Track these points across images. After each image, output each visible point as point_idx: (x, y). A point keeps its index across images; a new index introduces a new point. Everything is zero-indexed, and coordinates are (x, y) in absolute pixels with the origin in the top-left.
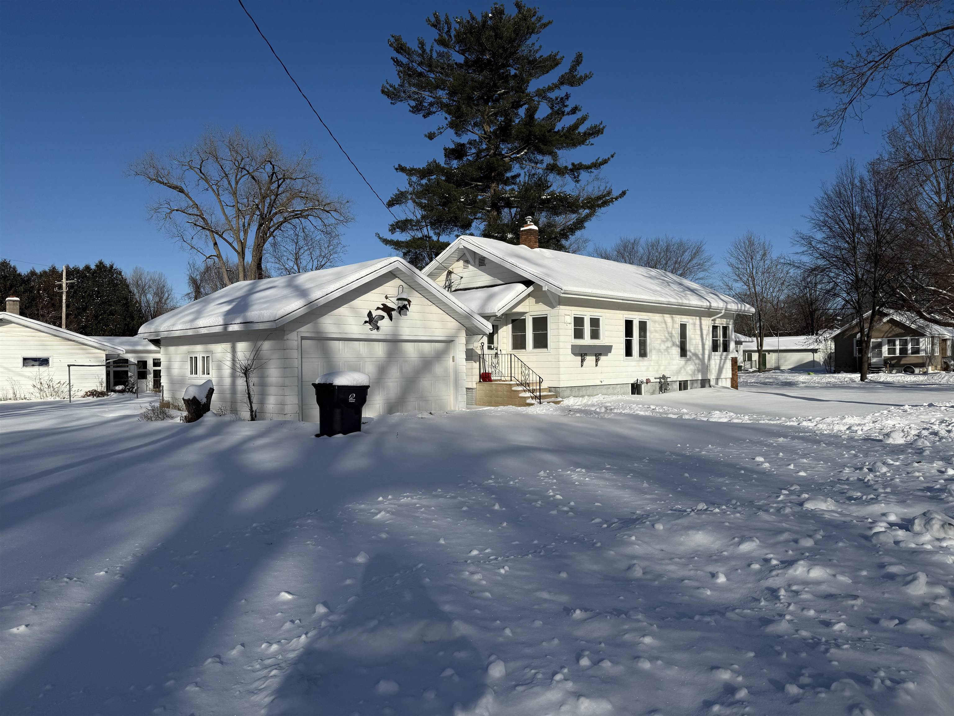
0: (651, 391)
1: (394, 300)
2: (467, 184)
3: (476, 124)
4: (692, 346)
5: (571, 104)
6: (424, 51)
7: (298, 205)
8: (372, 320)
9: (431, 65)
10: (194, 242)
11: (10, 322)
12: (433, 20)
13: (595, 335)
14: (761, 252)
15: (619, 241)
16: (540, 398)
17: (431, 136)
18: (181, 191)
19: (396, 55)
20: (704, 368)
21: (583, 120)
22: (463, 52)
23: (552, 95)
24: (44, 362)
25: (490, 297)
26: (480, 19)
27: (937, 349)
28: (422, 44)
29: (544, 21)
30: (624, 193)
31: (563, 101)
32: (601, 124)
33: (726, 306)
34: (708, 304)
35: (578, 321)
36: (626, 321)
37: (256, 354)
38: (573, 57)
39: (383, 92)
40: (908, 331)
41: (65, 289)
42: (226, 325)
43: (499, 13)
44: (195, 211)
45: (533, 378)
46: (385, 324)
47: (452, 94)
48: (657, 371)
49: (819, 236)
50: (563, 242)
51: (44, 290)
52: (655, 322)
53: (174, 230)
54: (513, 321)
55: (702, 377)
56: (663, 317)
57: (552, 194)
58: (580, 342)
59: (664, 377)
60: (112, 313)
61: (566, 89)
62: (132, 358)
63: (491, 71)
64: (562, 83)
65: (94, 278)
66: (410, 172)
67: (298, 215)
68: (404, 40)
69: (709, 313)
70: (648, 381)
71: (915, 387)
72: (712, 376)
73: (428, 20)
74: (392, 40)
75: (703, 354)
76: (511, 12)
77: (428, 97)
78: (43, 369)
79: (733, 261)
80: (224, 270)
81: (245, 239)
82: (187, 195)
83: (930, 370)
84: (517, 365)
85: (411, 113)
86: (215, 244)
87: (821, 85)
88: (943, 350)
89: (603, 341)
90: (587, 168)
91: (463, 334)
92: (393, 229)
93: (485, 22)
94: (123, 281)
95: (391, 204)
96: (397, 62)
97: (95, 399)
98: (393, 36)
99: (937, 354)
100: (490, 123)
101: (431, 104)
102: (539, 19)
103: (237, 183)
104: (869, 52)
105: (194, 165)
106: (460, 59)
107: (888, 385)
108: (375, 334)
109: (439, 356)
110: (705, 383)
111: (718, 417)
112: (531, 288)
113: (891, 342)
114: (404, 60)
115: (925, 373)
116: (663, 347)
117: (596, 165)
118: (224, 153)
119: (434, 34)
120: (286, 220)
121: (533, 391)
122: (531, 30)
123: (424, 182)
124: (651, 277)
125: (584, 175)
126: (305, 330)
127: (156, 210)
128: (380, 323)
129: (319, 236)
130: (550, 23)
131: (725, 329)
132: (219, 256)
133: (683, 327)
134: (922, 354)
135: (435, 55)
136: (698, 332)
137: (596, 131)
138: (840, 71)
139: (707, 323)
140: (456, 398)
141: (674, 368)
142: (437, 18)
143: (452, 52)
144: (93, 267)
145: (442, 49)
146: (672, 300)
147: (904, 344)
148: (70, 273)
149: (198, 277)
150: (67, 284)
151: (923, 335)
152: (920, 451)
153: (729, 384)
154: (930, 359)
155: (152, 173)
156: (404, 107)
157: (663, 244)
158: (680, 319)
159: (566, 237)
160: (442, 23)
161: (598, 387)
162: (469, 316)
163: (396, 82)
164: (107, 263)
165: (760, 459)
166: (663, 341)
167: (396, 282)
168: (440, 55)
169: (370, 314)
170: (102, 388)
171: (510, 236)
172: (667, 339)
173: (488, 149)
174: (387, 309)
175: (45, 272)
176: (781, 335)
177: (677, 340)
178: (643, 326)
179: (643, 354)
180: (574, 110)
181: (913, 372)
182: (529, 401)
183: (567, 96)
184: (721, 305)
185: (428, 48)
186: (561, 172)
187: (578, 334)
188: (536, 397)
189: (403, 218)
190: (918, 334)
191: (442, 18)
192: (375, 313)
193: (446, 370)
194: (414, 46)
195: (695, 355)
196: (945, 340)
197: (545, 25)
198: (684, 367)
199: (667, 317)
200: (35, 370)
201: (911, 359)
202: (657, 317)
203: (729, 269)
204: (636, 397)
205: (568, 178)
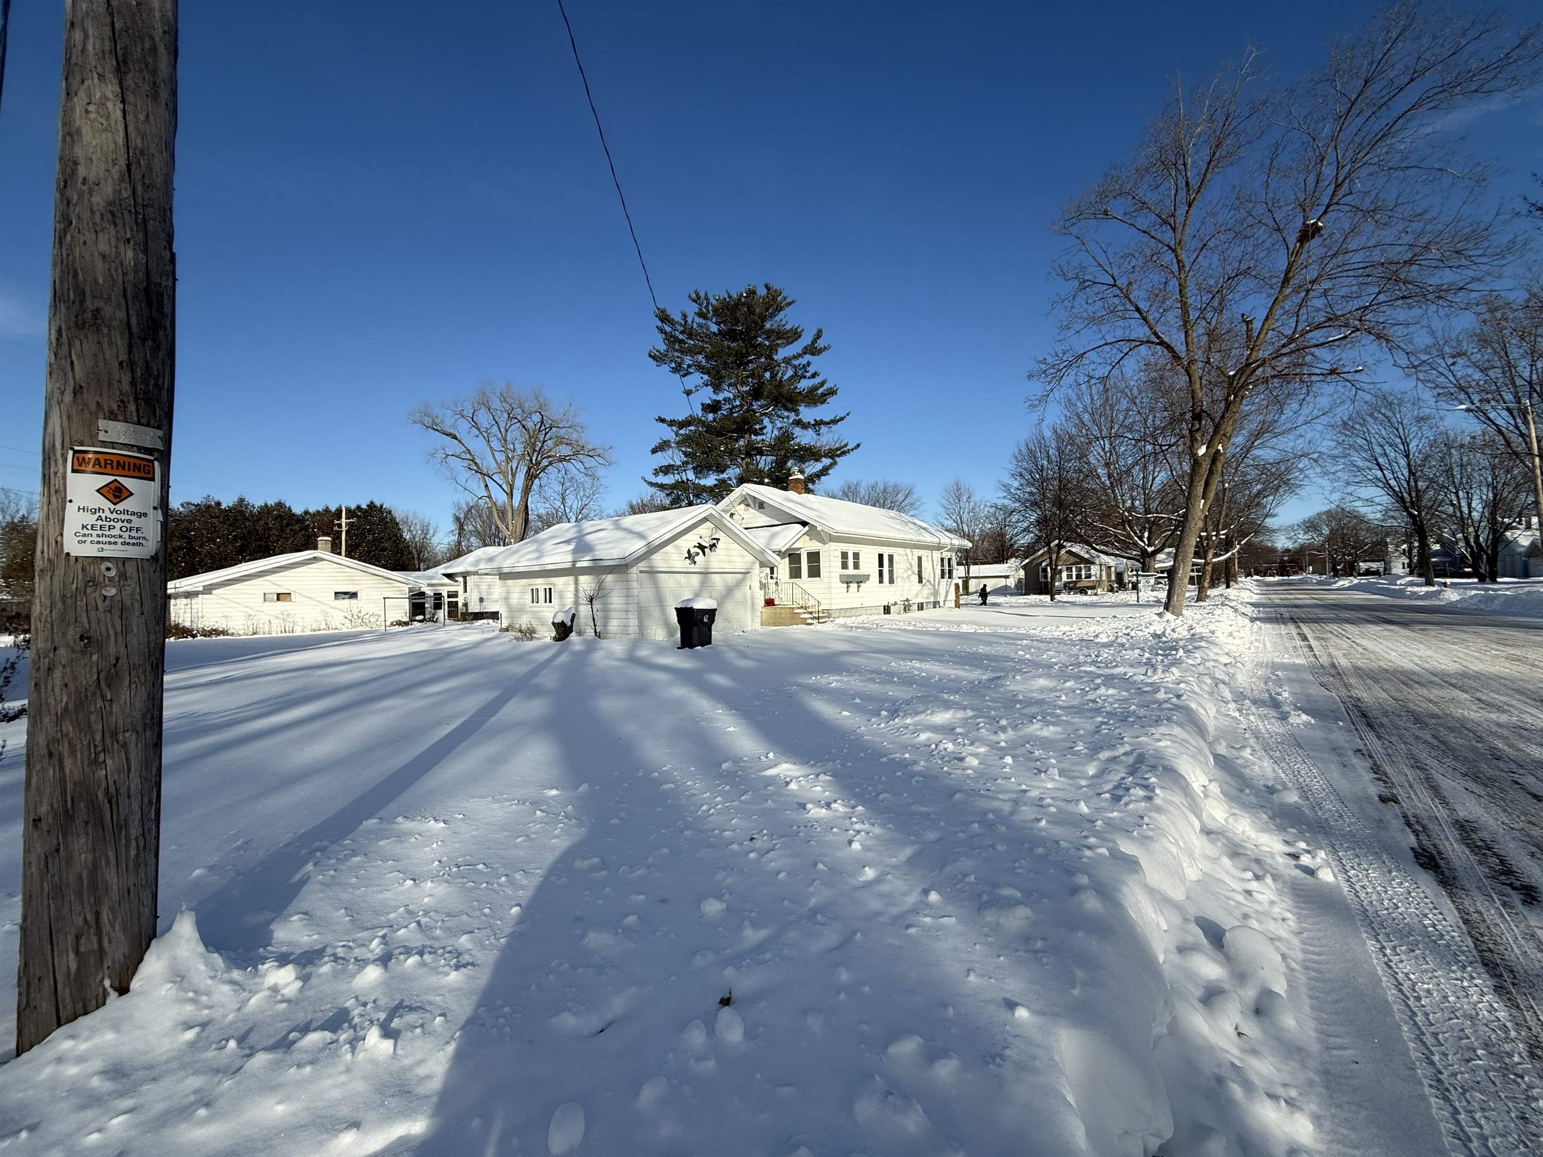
0: (898, 611)
1: (707, 539)
2: (722, 435)
3: (729, 385)
4: (927, 573)
5: (811, 370)
6: (686, 322)
7: (565, 450)
8: (690, 556)
9: (691, 334)
10: (468, 486)
11: (323, 560)
12: (694, 296)
13: (856, 566)
14: (967, 496)
15: (843, 483)
16: (818, 618)
17: (688, 393)
18: (455, 437)
19: (660, 324)
20: (936, 593)
21: (822, 384)
22: (718, 323)
23: (796, 363)
24: (353, 595)
25: (774, 535)
26: (735, 296)
27: (1104, 573)
28: (685, 316)
29: (788, 300)
30: (858, 445)
31: (804, 367)
32: (836, 386)
33: (952, 542)
34: (938, 541)
35: (844, 555)
36: (879, 554)
37: (600, 586)
38: (815, 332)
39: (650, 356)
40: (1082, 560)
41: (344, 528)
42: (574, 562)
43: (752, 293)
44: (468, 456)
45: (811, 602)
46: (700, 559)
47: (708, 358)
48: (902, 595)
49: (1016, 484)
50: (810, 486)
51: (319, 529)
52: (899, 555)
53: (448, 474)
54: (790, 555)
55: (934, 600)
56: (906, 550)
57: (799, 445)
58: (845, 572)
59: (907, 600)
60: (384, 549)
61: (808, 358)
62: (429, 592)
63: (743, 340)
64: (805, 353)
65: (366, 517)
66: (672, 423)
67: (562, 459)
68: (669, 312)
69: (939, 547)
70: (896, 604)
71: (1093, 605)
72: (941, 599)
73: (690, 296)
74: (658, 311)
75: (935, 580)
76: (762, 292)
77: (688, 360)
78: (353, 601)
79: (945, 503)
80: (494, 509)
81: (513, 481)
82: (460, 441)
83: (1099, 591)
84: (797, 591)
85: (671, 374)
86: (486, 486)
87: (1030, 377)
88: (1109, 575)
89: (863, 570)
90: (828, 423)
91: (757, 565)
92: (656, 473)
93: (740, 300)
94: (393, 519)
95: (654, 451)
96: (662, 331)
97: (401, 629)
98: (658, 308)
99: (1104, 578)
100: (743, 384)
101: (689, 366)
102: (785, 298)
103: (507, 431)
104: (1064, 354)
105: (465, 413)
106: (714, 328)
107: (1073, 604)
108: (693, 568)
109: (739, 584)
110: (936, 604)
111: (965, 629)
112: (807, 528)
113: (1069, 569)
114: (668, 329)
115: (1096, 594)
116: (905, 575)
117: (835, 422)
118: (496, 404)
119: (695, 308)
120: (550, 463)
121: (811, 613)
122: (780, 309)
123: (682, 432)
124: (892, 518)
125: (824, 429)
126: (642, 566)
127: (432, 455)
128: (696, 559)
129: (581, 478)
130: (793, 302)
131: (949, 560)
132: (489, 497)
133: (920, 559)
134: (1093, 578)
135: (695, 326)
136: (931, 563)
137: (832, 392)
138: (1043, 367)
139: (937, 555)
140: (753, 620)
141: (914, 592)
142: (697, 295)
143: (710, 323)
144: (365, 507)
145: (701, 321)
146: (913, 537)
147: (1079, 570)
148: (350, 513)
149: (462, 516)
150: (346, 520)
151: (1094, 563)
152: (1123, 645)
153: (953, 605)
154: (1100, 582)
155: (428, 421)
156: (666, 368)
157: (881, 486)
158: (918, 553)
159: (813, 482)
160: (702, 299)
161: (859, 609)
162: (762, 552)
163: (662, 347)
164: (378, 504)
165: (1021, 653)
166: (906, 571)
167: (708, 524)
168: (699, 325)
169: (689, 552)
170: (406, 619)
171: (766, 480)
172: (909, 569)
173: (742, 406)
174: (702, 547)
175: (318, 512)
176: (982, 564)
177: (916, 570)
178: (891, 558)
179: (891, 581)
180: (814, 375)
181: (1086, 594)
182: (809, 621)
183: (809, 364)
184: (948, 541)
185: (689, 321)
186: (805, 426)
187: (844, 566)
188: (814, 618)
189: (666, 464)
190: (1089, 562)
191: (702, 295)
192: (693, 551)
193: (745, 596)
194: (677, 317)
195: (929, 581)
196: (1110, 567)
197: (789, 304)
198: (920, 591)
199: (908, 550)
200: (346, 603)
201: (1084, 583)
202: (900, 551)
203: (942, 509)
204: (887, 616)
205: (810, 432)
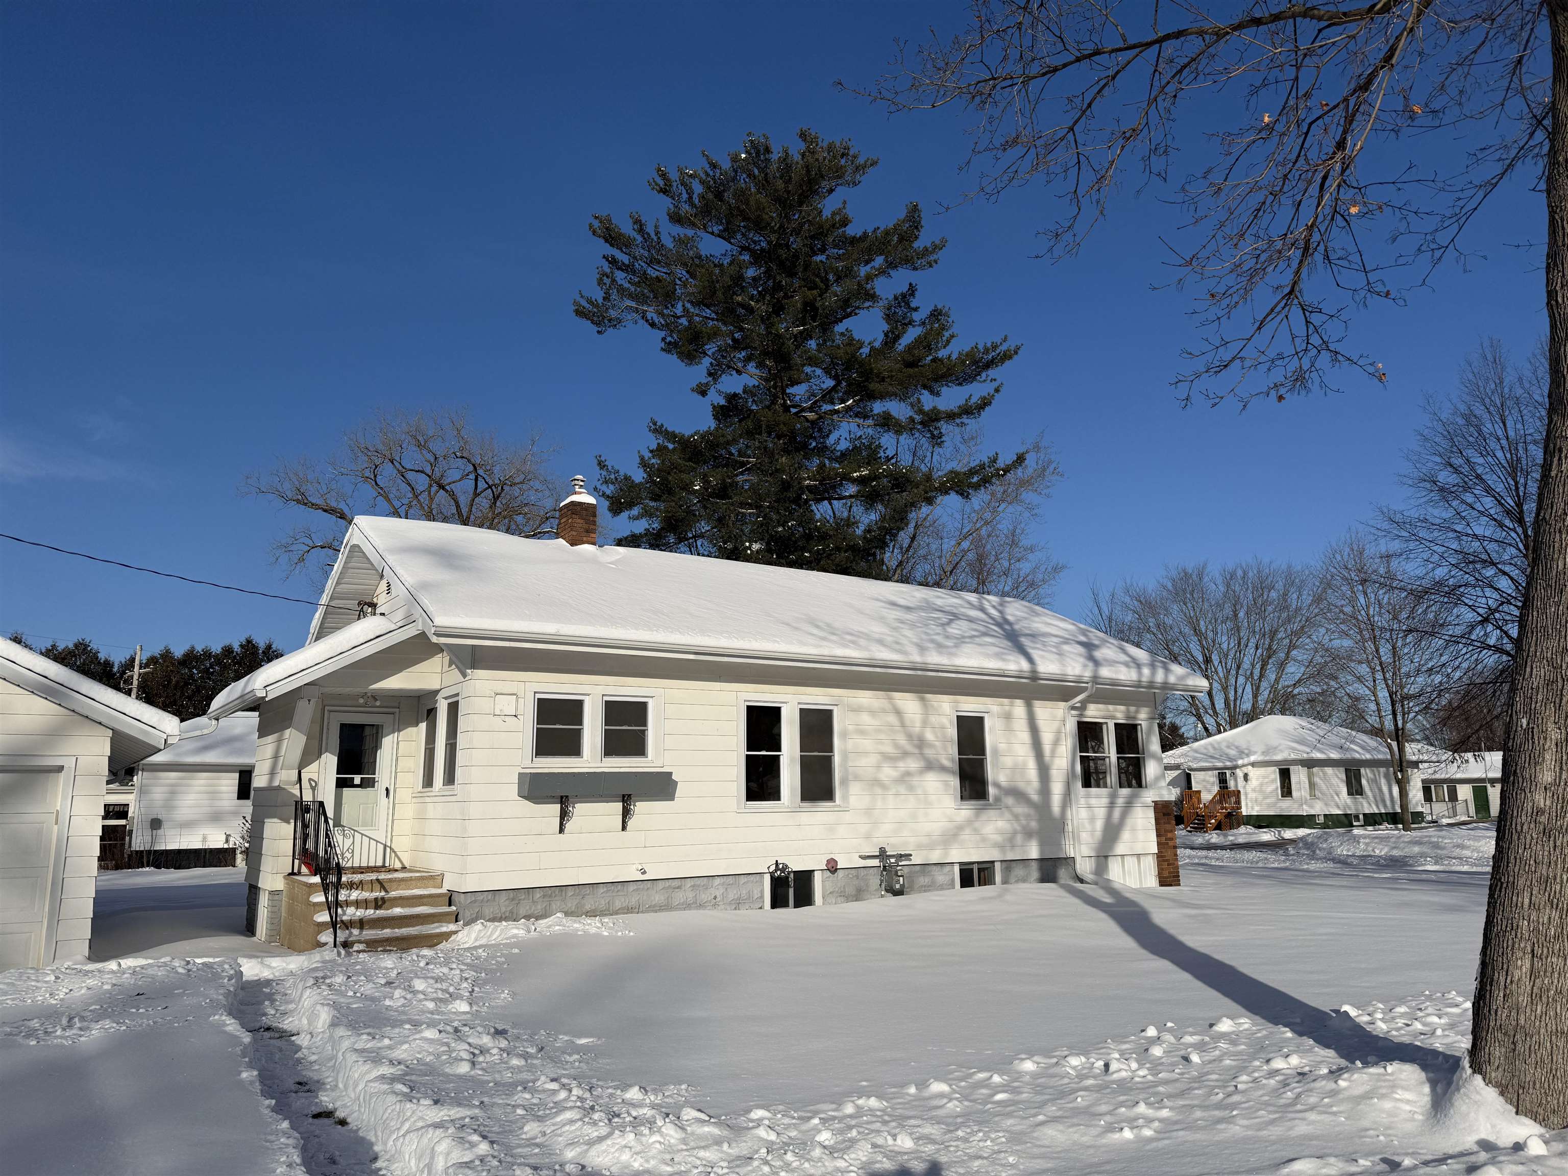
0: (850, 890)
4: (1005, 772)
6: (645, 236)
12: (658, 180)
13: (624, 745)
18: (339, 515)
20: (1049, 828)
26: (727, 163)
30: (1021, 459)
31: (906, 299)
32: (1005, 340)
33: (1096, 671)
34: (1025, 665)
35: (560, 711)
36: (750, 709)
39: (577, 313)
43: (759, 151)
48: (868, 837)
52: (857, 710)
54: (429, 714)
55: (1042, 851)
56: (890, 698)
58: (557, 765)
59: (896, 854)
68: (615, 222)
69: (1048, 689)
70: (835, 867)
72: (1081, 851)
73: (650, 182)
74: (596, 224)
75: (1045, 790)
85: (664, 353)
89: (655, 761)
90: (953, 416)
93: (737, 169)
96: (613, 263)
98: (596, 218)
110: (1053, 869)
114: (623, 257)
116: (890, 772)
117: (970, 410)
119: (664, 205)
125: (948, 432)
127: (287, 548)
130: (873, 162)
131: (1129, 730)
133: (970, 725)
136: (1025, 736)
139: (1056, 714)
141: (934, 829)
142: (663, 175)
143: (701, 234)
144: (236, 648)
145: (678, 230)
150: (140, 674)
155: (288, 489)
158: (956, 705)
160: (675, 184)
161: (632, 887)
166: (887, 758)
168: (681, 241)
172: (905, 754)
177: (948, 759)
178: (817, 721)
179: (819, 792)
182: (324, 935)
183: (912, 290)
185: (651, 231)
187: (554, 744)
191: (674, 176)
194: (628, 229)
195: (1018, 794)
198: (973, 825)
199: (908, 703)
202: (870, 699)
205: (918, 438)
